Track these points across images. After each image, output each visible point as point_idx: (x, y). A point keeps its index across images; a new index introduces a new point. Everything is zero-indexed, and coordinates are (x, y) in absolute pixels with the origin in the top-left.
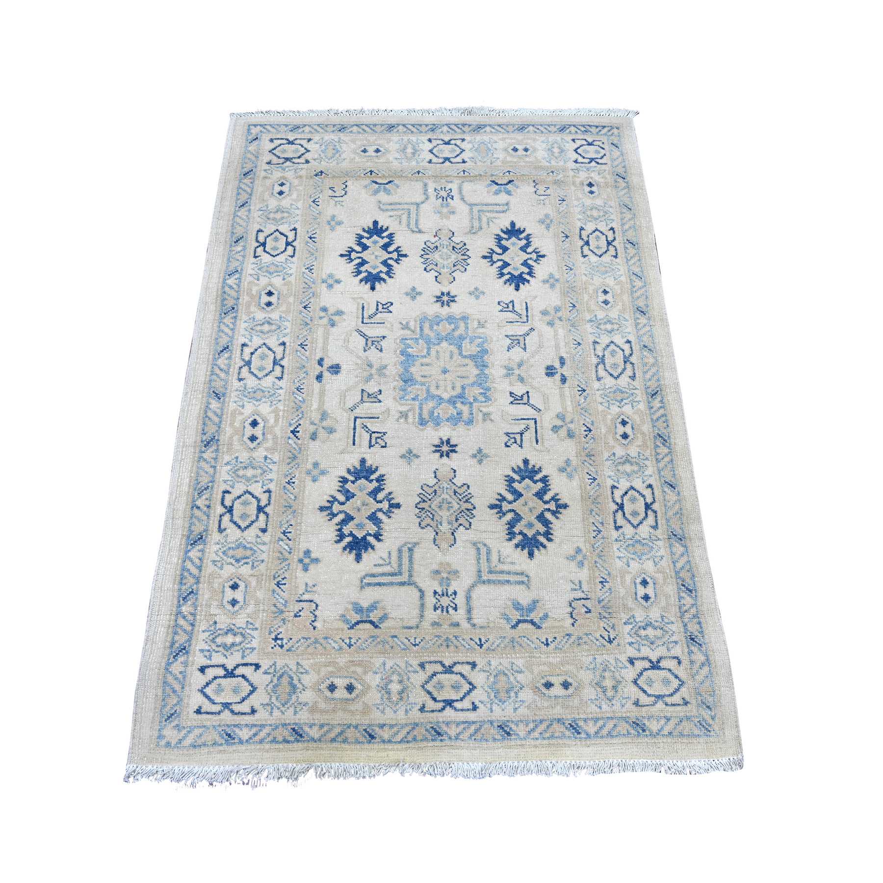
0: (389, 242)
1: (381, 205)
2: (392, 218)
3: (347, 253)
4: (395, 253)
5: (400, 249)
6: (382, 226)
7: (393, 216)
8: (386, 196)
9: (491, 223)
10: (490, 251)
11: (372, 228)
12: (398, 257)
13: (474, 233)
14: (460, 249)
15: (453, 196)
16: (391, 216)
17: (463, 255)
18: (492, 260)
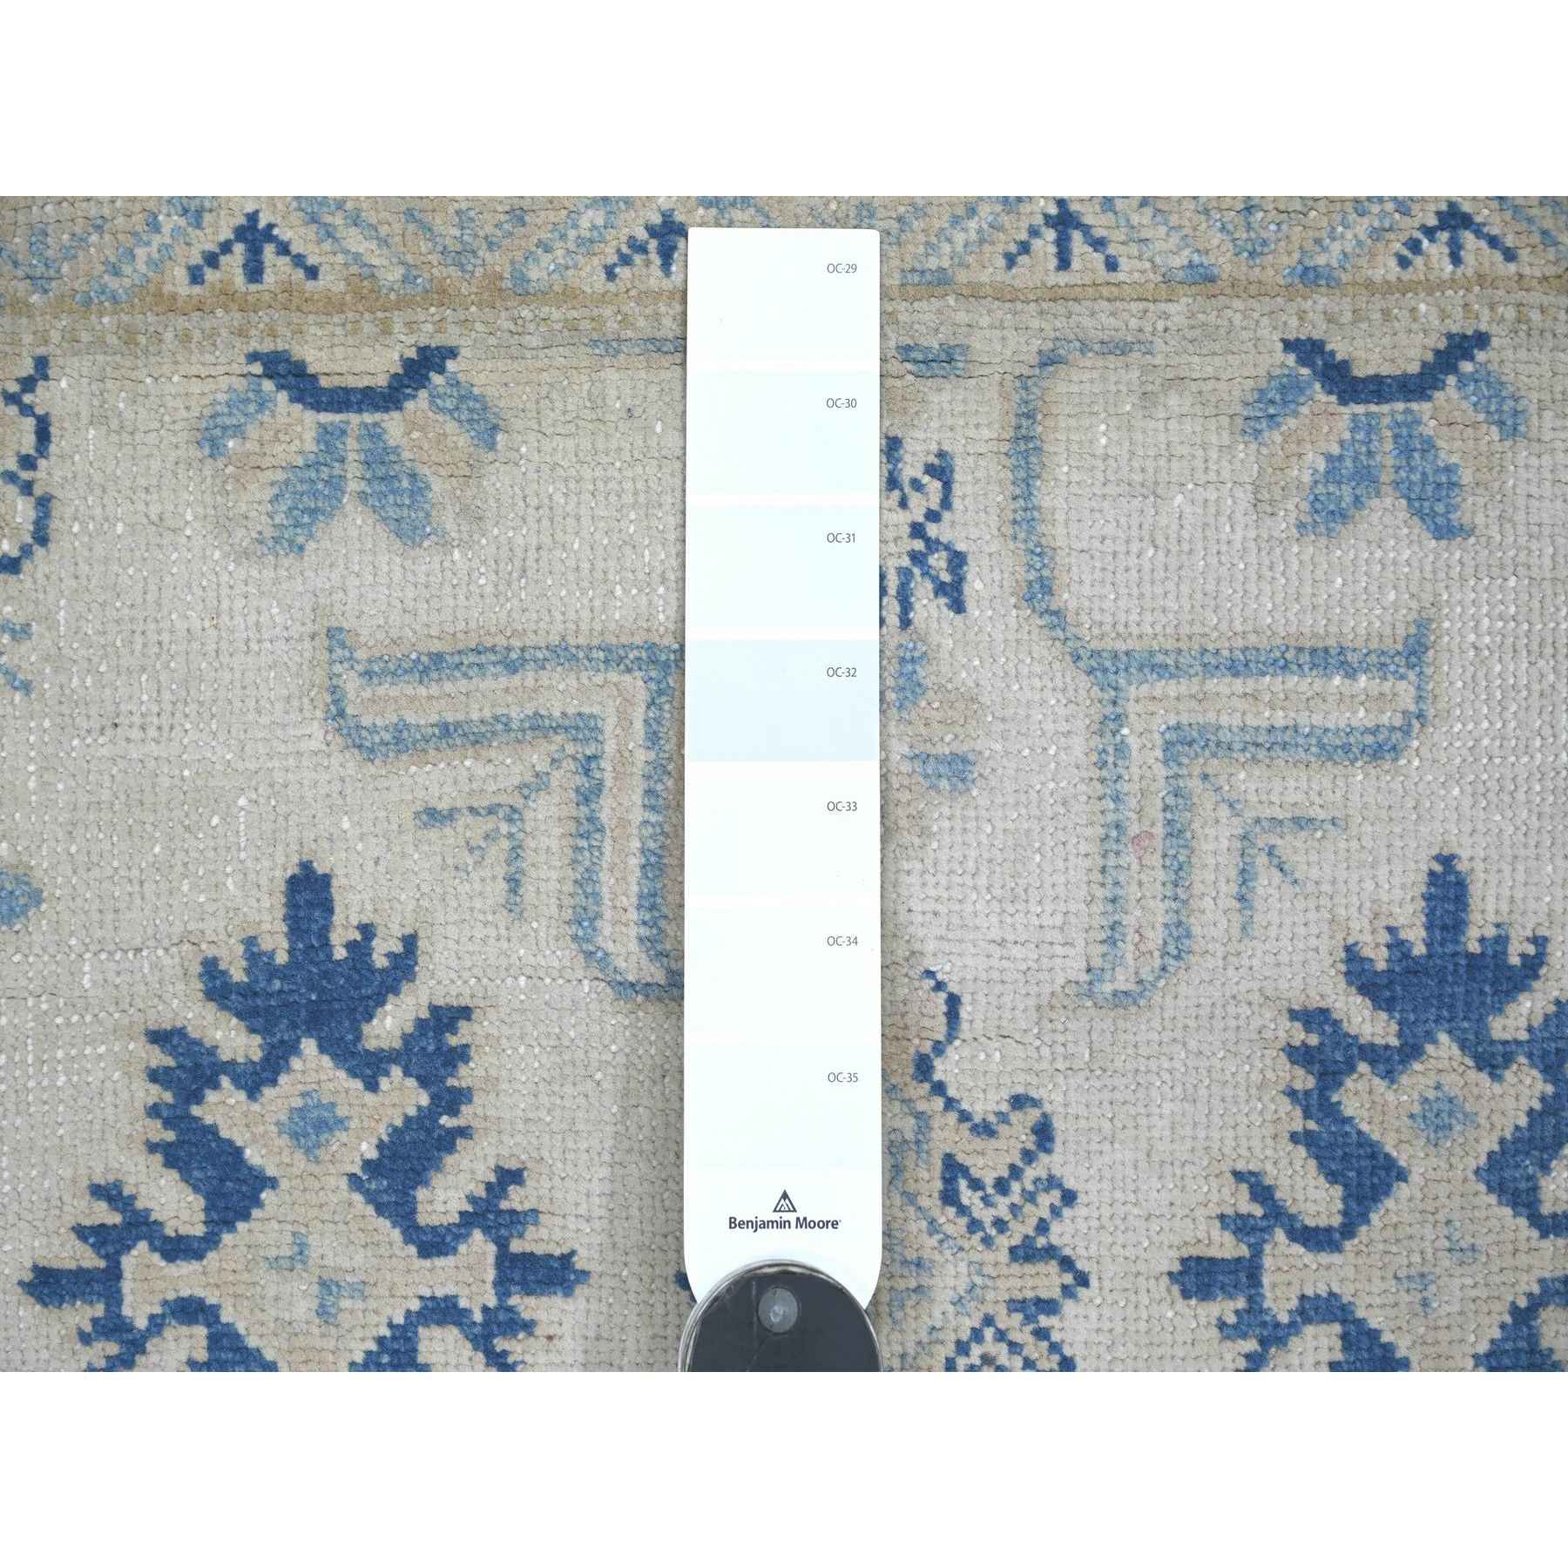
0: (422, 1123)
1: (351, 683)
2: (446, 838)
3: (89, 1259)
4: (479, 1247)
5: (516, 1199)
6: (367, 931)
7: (450, 816)
8: (388, 557)
9: (1266, 882)
10: (1247, 1206)
11: (282, 958)
12: (502, 1284)
13: (1121, 999)
14: (1002, 1186)
15: (958, 560)
16: (433, 816)
17: (1025, 1253)
18: (1254, 1308)
